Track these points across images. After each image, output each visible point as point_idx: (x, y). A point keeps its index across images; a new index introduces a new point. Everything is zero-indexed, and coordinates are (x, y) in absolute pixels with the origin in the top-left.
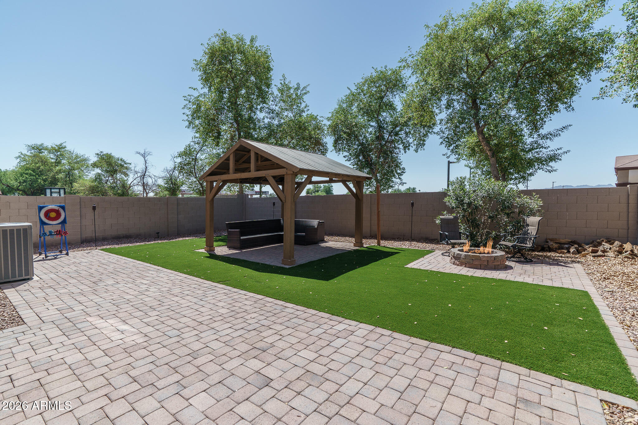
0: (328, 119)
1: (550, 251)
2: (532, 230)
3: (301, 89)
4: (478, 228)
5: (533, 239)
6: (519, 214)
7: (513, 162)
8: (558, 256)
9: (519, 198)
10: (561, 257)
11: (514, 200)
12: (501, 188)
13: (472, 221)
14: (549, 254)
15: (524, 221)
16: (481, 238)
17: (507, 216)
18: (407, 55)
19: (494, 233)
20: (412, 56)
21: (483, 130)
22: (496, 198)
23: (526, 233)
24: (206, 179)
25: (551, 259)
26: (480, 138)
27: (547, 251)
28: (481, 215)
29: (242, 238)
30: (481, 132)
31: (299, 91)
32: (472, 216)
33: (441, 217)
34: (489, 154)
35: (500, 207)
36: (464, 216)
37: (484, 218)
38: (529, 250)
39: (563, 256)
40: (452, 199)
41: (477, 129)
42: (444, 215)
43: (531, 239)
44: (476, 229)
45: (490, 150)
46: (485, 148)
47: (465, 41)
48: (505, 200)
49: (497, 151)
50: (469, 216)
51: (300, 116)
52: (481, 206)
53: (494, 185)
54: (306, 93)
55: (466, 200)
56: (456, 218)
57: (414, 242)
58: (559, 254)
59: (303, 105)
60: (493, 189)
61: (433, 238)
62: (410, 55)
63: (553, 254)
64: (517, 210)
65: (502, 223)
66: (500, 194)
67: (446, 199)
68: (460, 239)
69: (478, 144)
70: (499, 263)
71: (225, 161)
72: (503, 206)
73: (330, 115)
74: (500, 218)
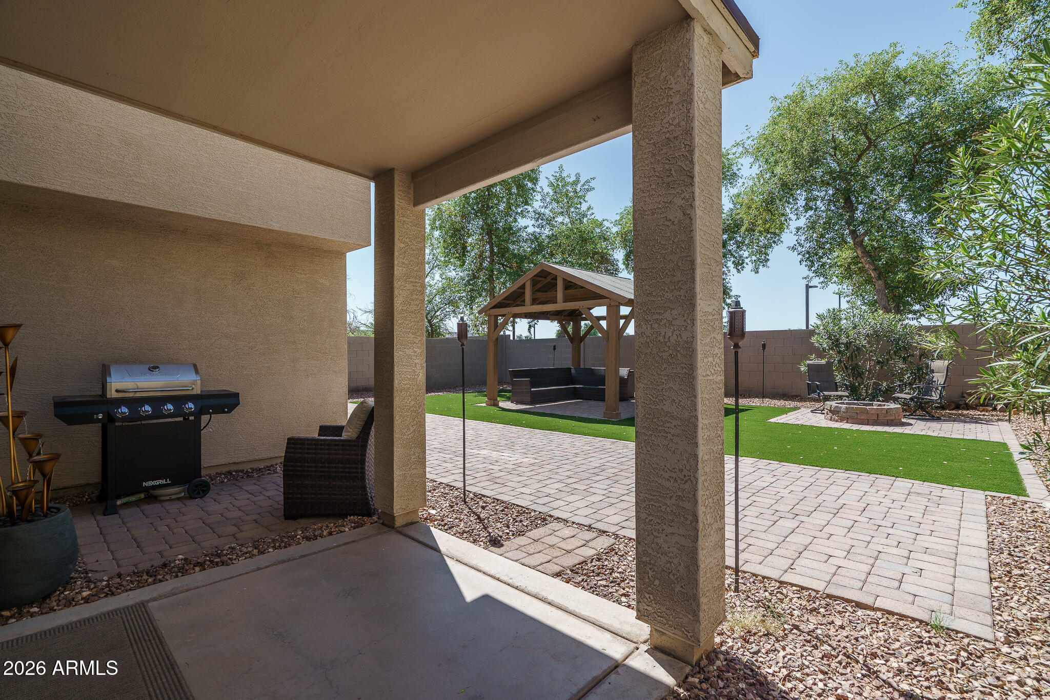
0: (616, 223)
1: (968, 409)
2: (939, 378)
3: (582, 183)
4: (862, 378)
5: (940, 388)
6: (920, 358)
7: (911, 286)
8: (979, 415)
9: (920, 335)
10: (984, 415)
11: (912, 338)
12: (893, 323)
13: (852, 368)
14: (965, 412)
15: (927, 366)
16: (866, 392)
17: (904, 360)
18: (745, 137)
19: (885, 384)
20: (751, 138)
21: (862, 241)
22: (887, 337)
23: (931, 381)
24: (488, 312)
25: (968, 417)
26: (859, 252)
27: (964, 409)
28: (866, 360)
29: (532, 390)
30: (859, 243)
31: (579, 186)
32: (852, 361)
33: (808, 362)
34: (873, 275)
35: (892, 349)
36: (840, 361)
37: (870, 363)
38: (937, 408)
39: (987, 414)
40: (822, 337)
41: (854, 239)
42: (811, 360)
43: (937, 389)
44: (859, 379)
45: (875, 270)
46: (867, 266)
47: (831, 115)
48: (899, 339)
49: (886, 270)
50: (848, 361)
51: (581, 222)
52: (864, 347)
53: (882, 318)
54: (588, 190)
55: (844, 339)
56: (829, 364)
57: (767, 399)
58: (981, 412)
59: (584, 207)
60: (881, 324)
61: (794, 394)
62: (748, 138)
63: (971, 412)
64: (917, 353)
65: (897, 371)
66: (892, 331)
67: (814, 339)
68: (837, 391)
69: (855, 260)
70: (893, 418)
71: (518, 290)
72: (896, 347)
73: (618, 218)
74: (892, 364)
